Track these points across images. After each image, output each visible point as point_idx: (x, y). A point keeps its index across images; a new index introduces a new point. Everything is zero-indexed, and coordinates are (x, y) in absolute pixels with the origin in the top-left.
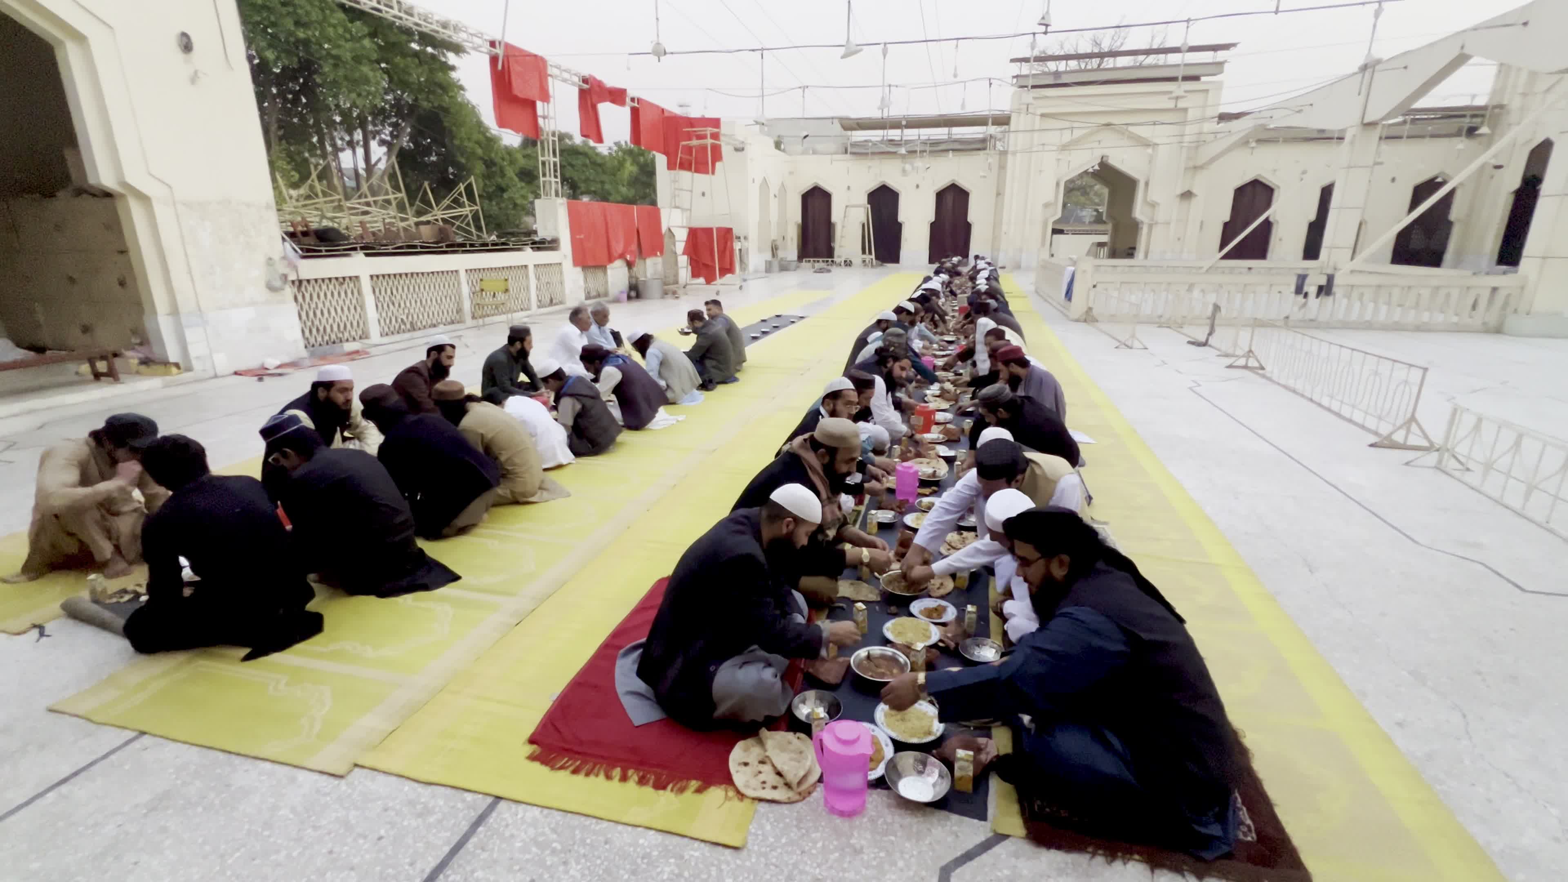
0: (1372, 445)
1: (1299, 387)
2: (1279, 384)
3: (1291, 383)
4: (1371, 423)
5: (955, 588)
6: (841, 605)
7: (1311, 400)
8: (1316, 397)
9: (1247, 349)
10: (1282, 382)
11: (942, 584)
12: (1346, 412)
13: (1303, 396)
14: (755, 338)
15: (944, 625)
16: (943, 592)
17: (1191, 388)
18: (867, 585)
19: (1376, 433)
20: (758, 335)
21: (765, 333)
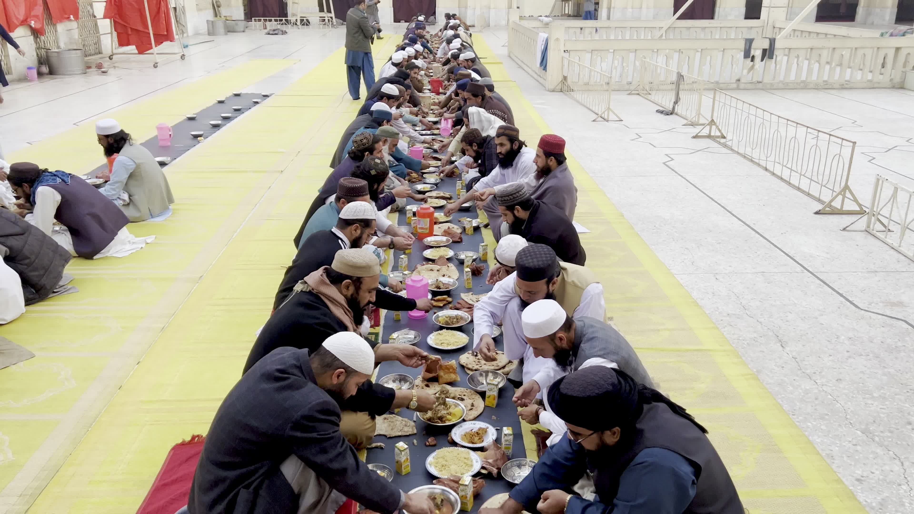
0: (817, 213)
1: (755, 156)
2: (738, 153)
3: (748, 151)
4: (815, 191)
5: (486, 407)
6: (379, 444)
7: (766, 169)
8: (770, 167)
9: (710, 120)
10: (741, 151)
11: (473, 405)
12: (794, 181)
13: (759, 165)
14: (216, 127)
15: (482, 449)
16: (475, 413)
17: (664, 163)
18: (400, 418)
19: (819, 200)
20: (220, 122)
21: (226, 119)
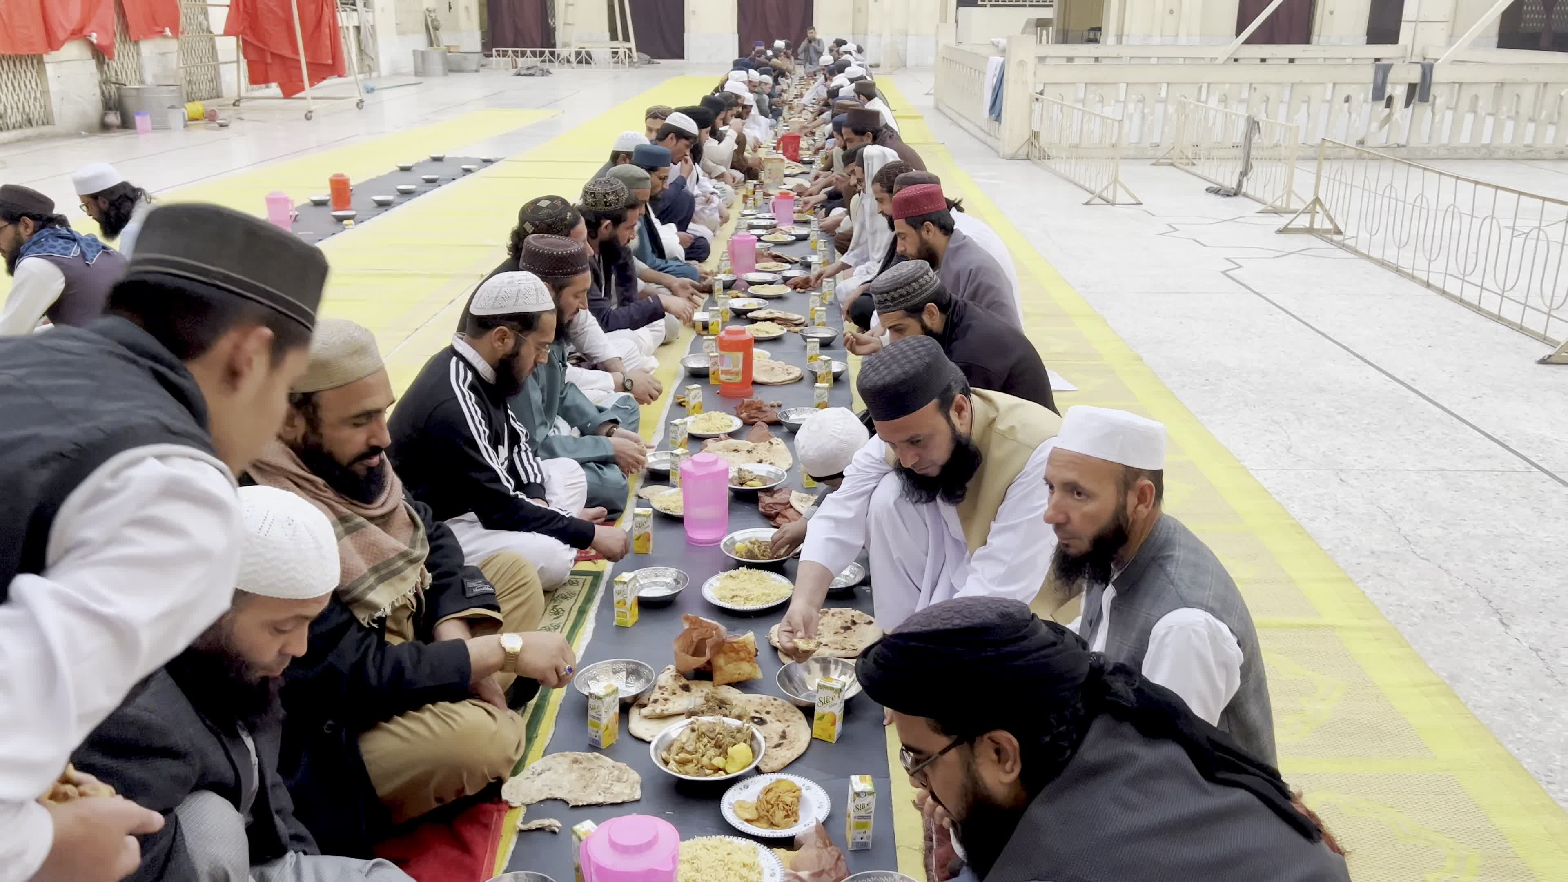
0: (1543, 362)
1: (1405, 264)
2: (1368, 257)
3: (1390, 256)
4: (1535, 322)
5: (813, 739)
6: (546, 822)
7: (1428, 285)
8: (1434, 280)
9: (1313, 198)
10: (1376, 254)
11: (783, 736)
12: (1490, 303)
13: (1413, 278)
14: (384, 205)
15: (788, 843)
16: (787, 754)
17: (1224, 273)
18: (610, 761)
19: (1544, 339)
20: (390, 198)
21: (407, 194)
